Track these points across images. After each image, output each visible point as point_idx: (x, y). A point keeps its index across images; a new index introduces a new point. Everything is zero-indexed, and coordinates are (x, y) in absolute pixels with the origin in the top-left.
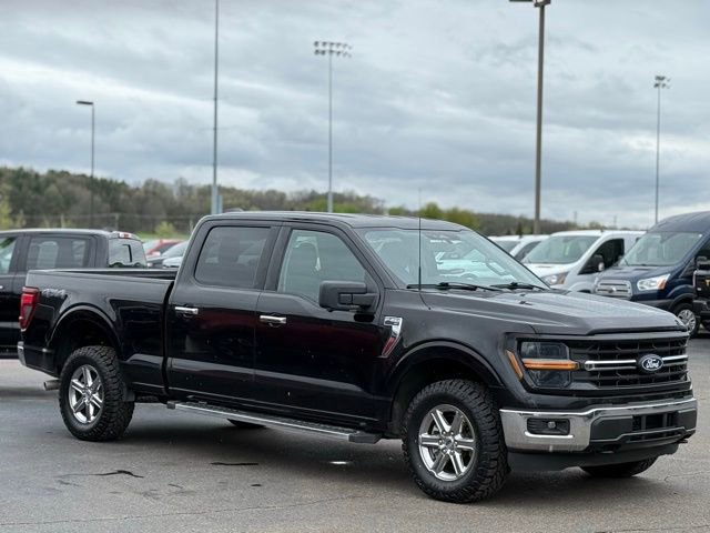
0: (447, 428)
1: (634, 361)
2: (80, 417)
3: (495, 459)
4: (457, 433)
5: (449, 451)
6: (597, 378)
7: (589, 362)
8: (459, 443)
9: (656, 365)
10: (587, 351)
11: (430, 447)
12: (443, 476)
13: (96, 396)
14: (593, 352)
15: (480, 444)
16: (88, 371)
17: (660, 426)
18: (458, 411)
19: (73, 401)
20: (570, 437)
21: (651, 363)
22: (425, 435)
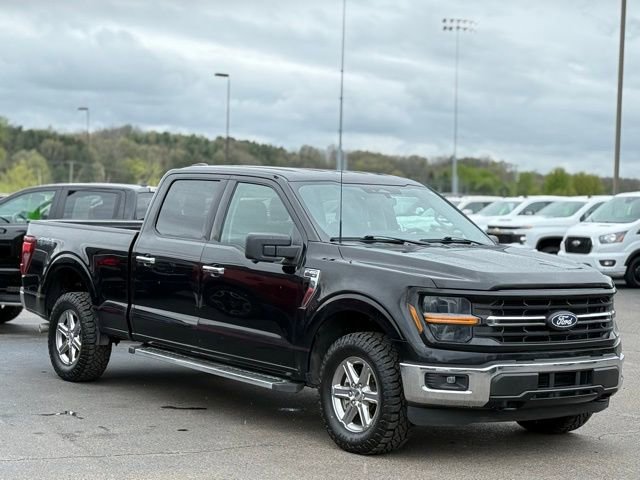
0: (356, 379)
1: (544, 318)
2: (64, 358)
3: (396, 413)
4: (365, 385)
5: (357, 403)
6: (500, 334)
7: (490, 318)
8: (366, 395)
9: (569, 322)
10: (490, 306)
11: (342, 399)
12: (352, 427)
13: (77, 339)
14: (495, 307)
15: (382, 397)
16: (72, 317)
17: (573, 383)
18: (365, 364)
19: (59, 343)
20: (468, 392)
21: (563, 319)
22: (337, 386)
